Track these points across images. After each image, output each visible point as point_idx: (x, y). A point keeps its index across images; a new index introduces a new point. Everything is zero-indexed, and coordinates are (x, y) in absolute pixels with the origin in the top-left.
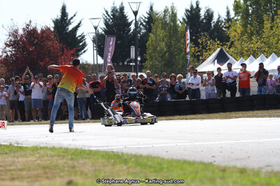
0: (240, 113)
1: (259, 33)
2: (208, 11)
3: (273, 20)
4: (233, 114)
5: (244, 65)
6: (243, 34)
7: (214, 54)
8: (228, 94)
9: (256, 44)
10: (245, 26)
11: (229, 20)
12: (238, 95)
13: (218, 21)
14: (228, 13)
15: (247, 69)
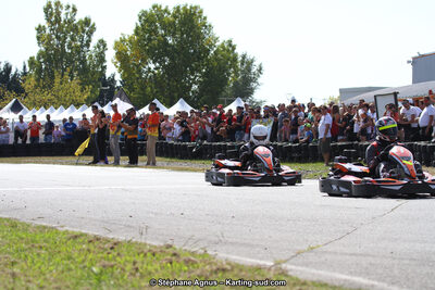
0: (30, 159)
1: (50, 86)
2: (7, 65)
3: (63, 75)
4: (23, 159)
5: (34, 117)
6: (36, 87)
7: (10, 104)
8: (20, 141)
9: (47, 96)
10: (38, 80)
11: (25, 74)
12: (28, 142)
13: (16, 74)
14: (25, 67)
15: (38, 120)
